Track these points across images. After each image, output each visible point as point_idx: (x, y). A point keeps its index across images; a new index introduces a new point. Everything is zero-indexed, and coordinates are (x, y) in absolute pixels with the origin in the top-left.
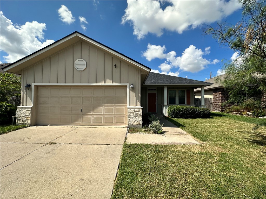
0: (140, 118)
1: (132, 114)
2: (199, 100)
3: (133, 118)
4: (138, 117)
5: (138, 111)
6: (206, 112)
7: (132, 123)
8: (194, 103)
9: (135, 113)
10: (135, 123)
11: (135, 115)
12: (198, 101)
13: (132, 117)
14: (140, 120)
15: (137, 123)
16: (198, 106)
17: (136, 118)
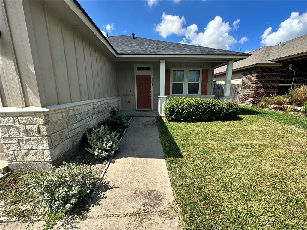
0: (42, 144)
1: (12, 132)
2: (221, 88)
3: (19, 143)
4: (34, 140)
5: (30, 124)
6: (231, 110)
7: (18, 158)
8: (212, 93)
9: (22, 130)
10: (29, 159)
11: (24, 135)
12: (219, 88)
13: (15, 140)
14: (43, 150)
15: (34, 157)
16: (219, 99)
17: (30, 142)
